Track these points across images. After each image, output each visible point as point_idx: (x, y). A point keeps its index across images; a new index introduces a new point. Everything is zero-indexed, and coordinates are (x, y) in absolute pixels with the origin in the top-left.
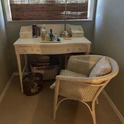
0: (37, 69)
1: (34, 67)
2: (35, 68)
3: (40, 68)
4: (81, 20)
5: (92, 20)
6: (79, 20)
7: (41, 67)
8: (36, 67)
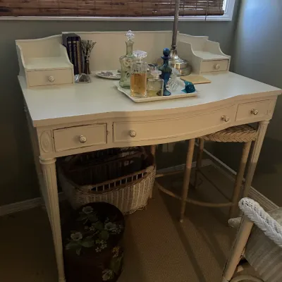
0: (94, 189)
1: (84, 187)
2: (90, 187)
3: (103, 184)
4: (210, 18)
5: (230, 19)
6: (202, 18)
7: (106, 183)
8: (93, 183)
